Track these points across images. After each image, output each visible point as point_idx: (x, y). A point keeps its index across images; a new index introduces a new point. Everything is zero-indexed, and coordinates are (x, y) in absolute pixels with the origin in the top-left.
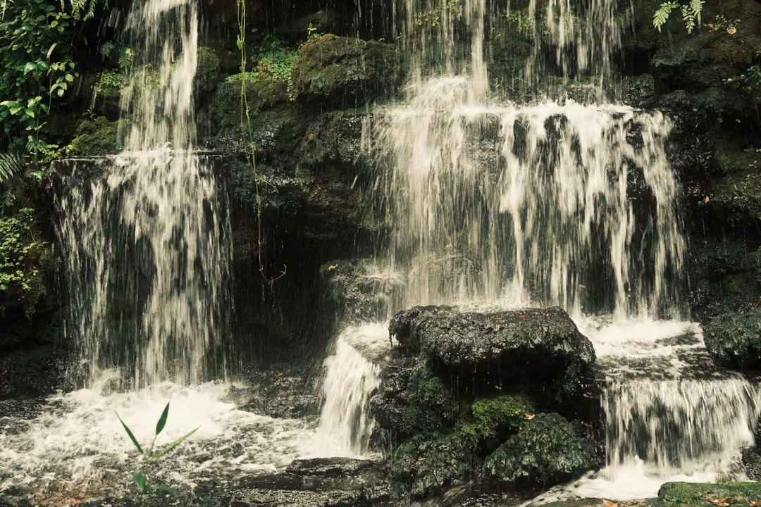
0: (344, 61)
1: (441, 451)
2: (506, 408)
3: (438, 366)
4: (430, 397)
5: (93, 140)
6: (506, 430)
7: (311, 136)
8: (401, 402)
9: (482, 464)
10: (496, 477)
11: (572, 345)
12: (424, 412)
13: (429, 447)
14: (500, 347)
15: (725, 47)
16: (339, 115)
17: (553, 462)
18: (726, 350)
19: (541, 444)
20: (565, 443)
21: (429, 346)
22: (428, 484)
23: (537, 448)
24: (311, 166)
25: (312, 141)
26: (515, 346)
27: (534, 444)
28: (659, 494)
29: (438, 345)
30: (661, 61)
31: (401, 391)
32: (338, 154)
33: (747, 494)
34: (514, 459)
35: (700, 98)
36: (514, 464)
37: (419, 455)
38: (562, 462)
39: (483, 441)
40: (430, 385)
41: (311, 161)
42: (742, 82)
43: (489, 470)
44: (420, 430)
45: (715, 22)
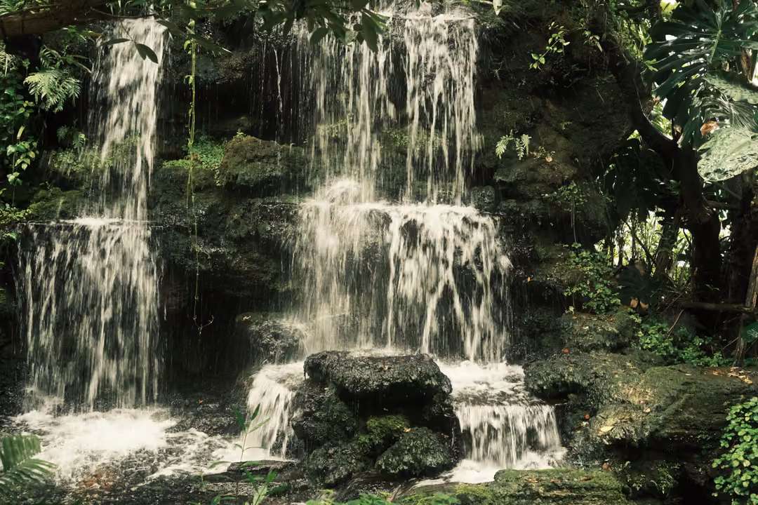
0: (265, 160)
1: (346, 454)
2: (391, 424)
3: (344, 393)
4: (337, 415)
5: (50, 207)
6: (390, 439)
7: (236, 216)
8: (316, 419)
9: (375, 462)
10: (386, 470)
11: (437, 380)
12: (332, 426)
13: (336, 451)
14: (389, 381)
15: (544, 171)
16: (259, 202)
17: (424, 460)
18: (539, 386)
19: (416, 447)
20: (432, 447)
21: (338, 379)
22: (337, 476)
23: (414, 450)
24: (235, 239)
25: (235, 221)
26: (399, 381)
27: (411, 448)
28: (495, 478)
29: (344, 379)
30: (500, 178)
31: (316, 412)
32: (257, 232)
33: (549, 475)
34: (397, 458)
35: (527, 206)
36: (398, 461)
37: (328, 457)
38: (430, 461)
39: (374, 447)
40: (337, 407)
41: (235, 235)
42: (555, 197)
43: (380, 466)
44: (329, 440)
45: (538, 151)
